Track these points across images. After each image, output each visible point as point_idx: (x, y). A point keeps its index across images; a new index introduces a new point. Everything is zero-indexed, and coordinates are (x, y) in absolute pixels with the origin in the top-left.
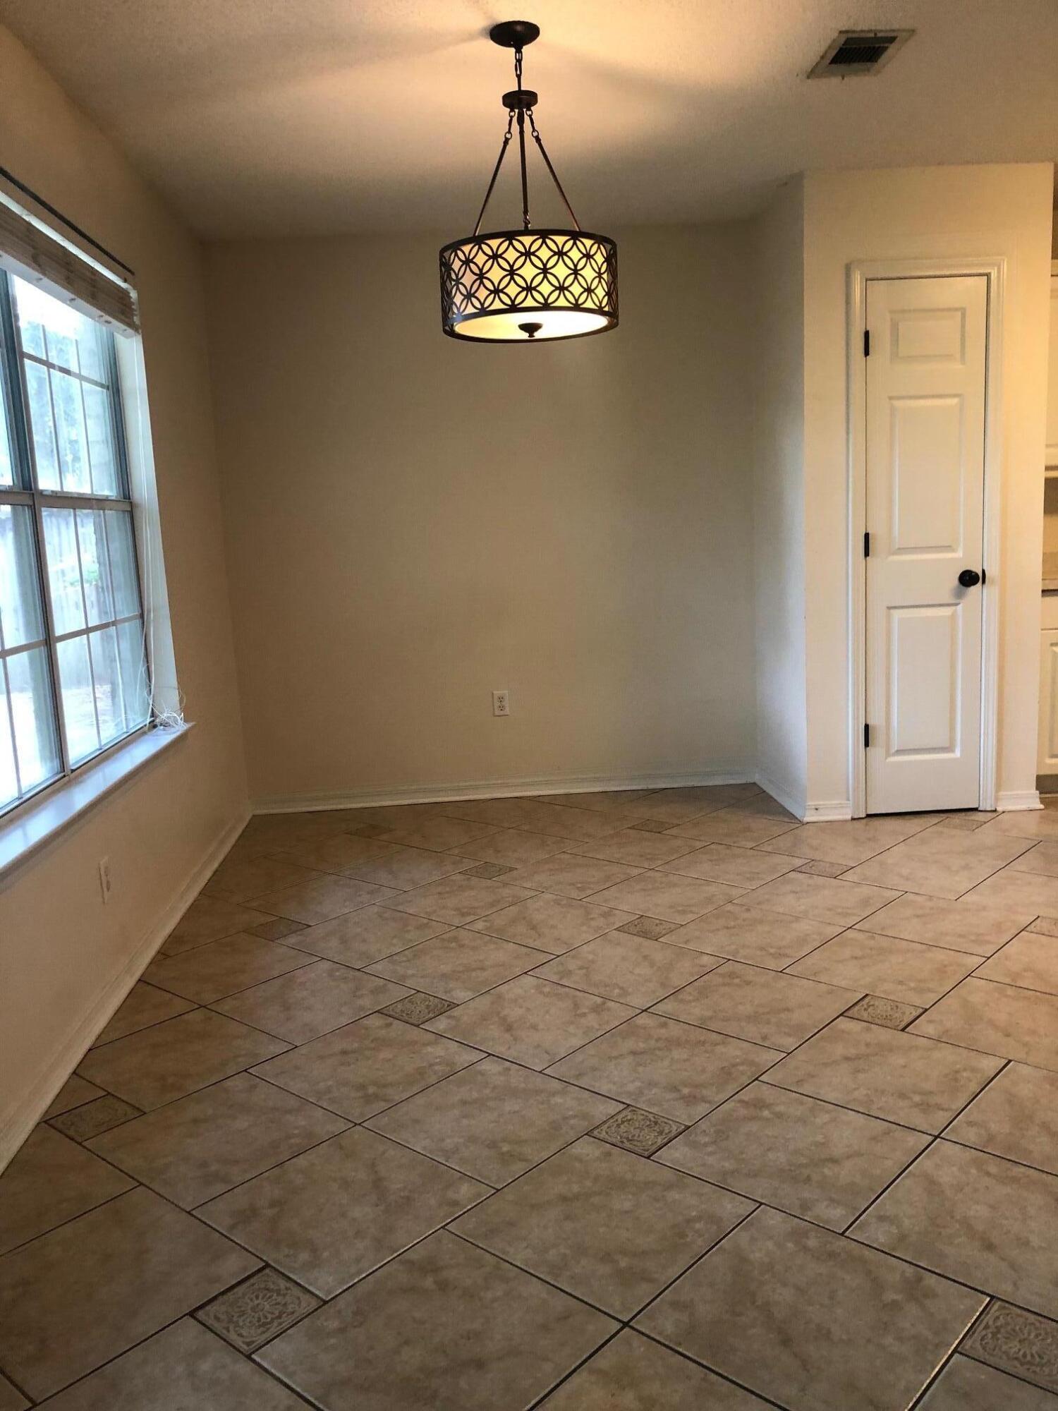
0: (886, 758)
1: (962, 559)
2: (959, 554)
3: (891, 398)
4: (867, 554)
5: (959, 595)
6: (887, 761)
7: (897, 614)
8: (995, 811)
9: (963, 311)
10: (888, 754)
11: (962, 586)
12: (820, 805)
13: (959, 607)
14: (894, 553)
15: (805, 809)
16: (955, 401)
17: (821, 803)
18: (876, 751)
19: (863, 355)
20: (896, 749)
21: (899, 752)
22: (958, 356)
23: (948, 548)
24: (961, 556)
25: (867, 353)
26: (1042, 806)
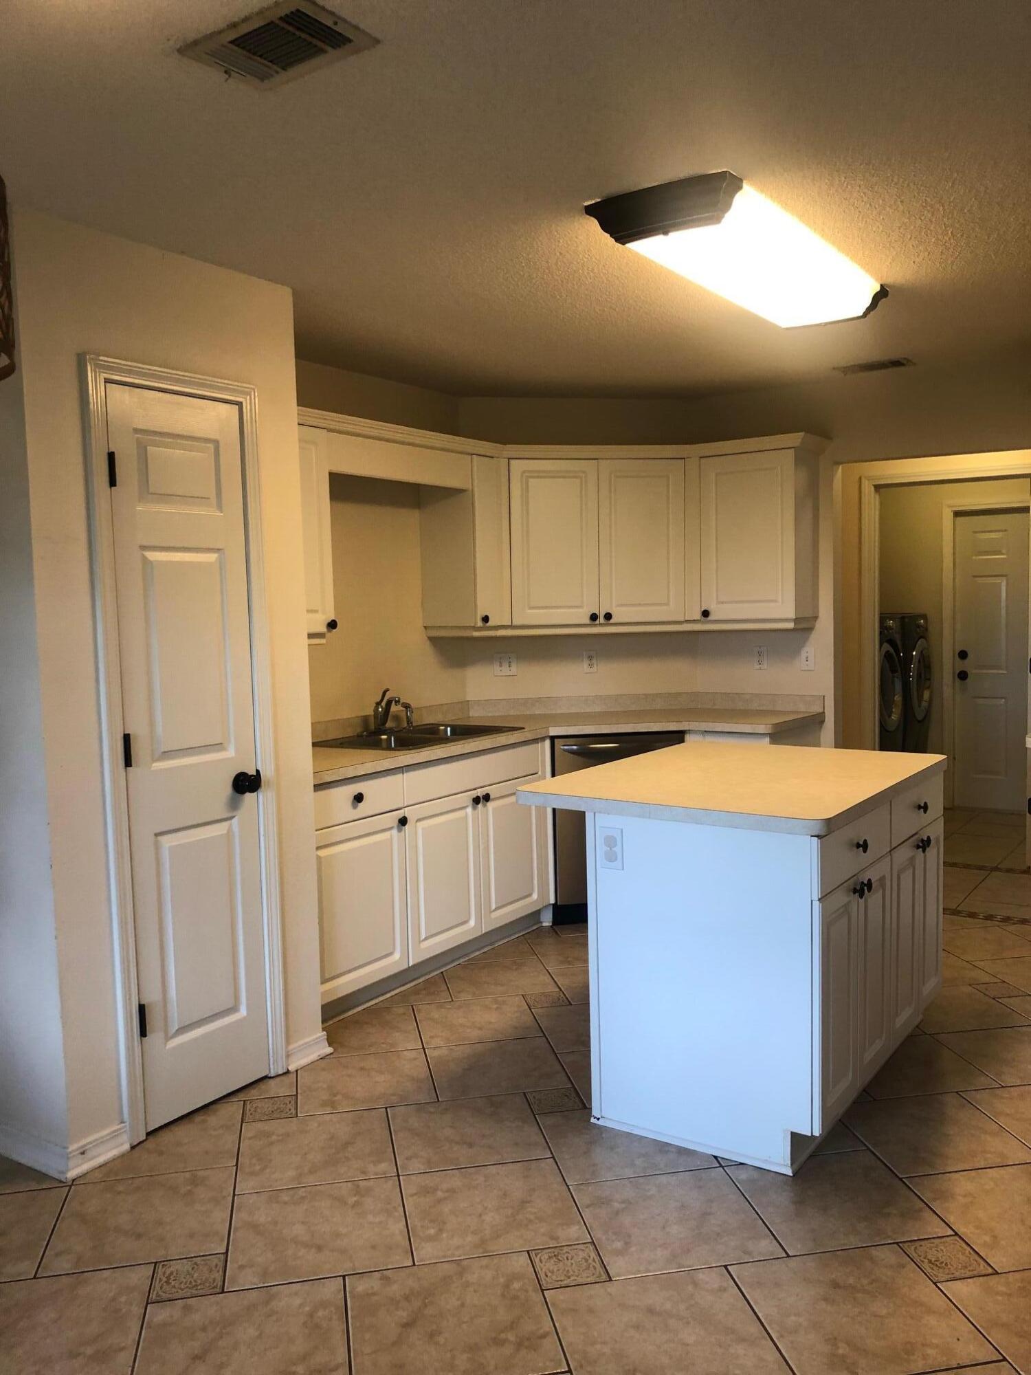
0: (165, 1044)
1: (233, 760)
2: (230, 753)
3: (143, 548)
4: (128, 762)
5: (234, 805)
6: (167, 1047)
7: (167, 842)
8: (288, 1072)
9: (216, 443)
10: (168, 1038)
11: (235, 793)
12: (85, 1145)
13: (234, 821)
14: (158, 760)
15: (68, 1158)
16: (213, 557)
17: (89, 1139)
18: (154, 1037)
19: (108, 484)
20: (177, 1028)
21: (182, 1030)
22: (214, 500)
23: (218, 747)
24: (234, 755)
25: (113, 482)
26: (330, 1050)
